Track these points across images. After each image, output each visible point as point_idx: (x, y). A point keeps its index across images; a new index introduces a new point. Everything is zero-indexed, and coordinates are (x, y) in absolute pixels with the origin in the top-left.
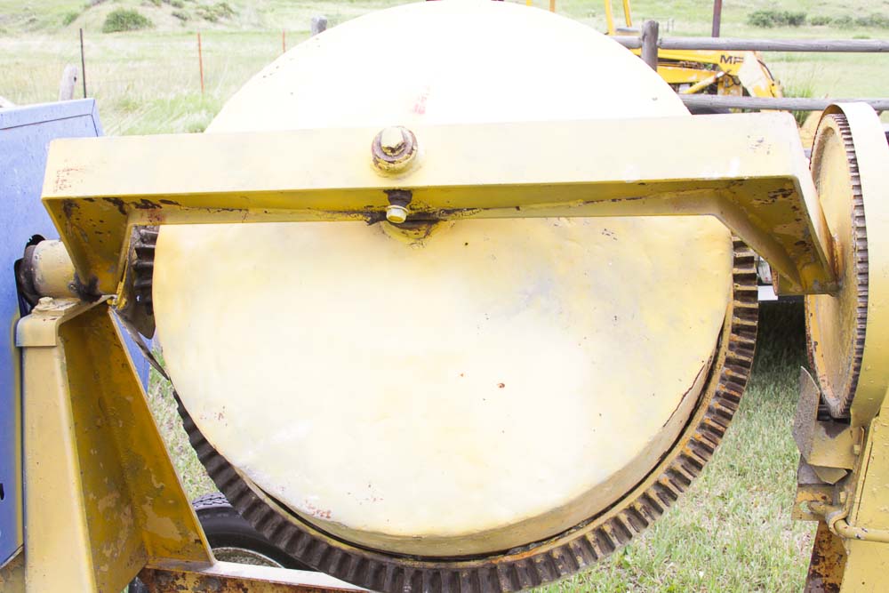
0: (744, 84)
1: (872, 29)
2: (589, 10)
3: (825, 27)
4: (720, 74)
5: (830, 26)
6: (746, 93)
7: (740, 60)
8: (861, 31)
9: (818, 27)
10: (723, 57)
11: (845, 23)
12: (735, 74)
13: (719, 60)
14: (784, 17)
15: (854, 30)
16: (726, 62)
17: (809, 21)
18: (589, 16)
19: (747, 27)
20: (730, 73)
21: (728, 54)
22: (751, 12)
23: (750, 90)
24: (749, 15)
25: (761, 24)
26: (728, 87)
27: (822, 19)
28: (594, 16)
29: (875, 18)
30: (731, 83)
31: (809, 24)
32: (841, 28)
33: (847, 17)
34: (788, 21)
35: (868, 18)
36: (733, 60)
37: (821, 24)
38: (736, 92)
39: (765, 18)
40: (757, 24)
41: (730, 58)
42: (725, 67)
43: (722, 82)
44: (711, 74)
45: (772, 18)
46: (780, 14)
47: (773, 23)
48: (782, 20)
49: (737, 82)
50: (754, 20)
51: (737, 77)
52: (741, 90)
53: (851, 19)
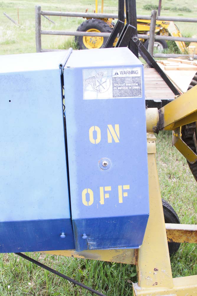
0: (170, 31)
1: (183, 12)
2: (89, 3)
3: (168, 11)
4: (161, 28)
5: (170, 11)
6: (170, 35)
7: (169, 24)
8: (180, 13)
9: (166, 11)
10: (163, 22)
11: (175, 10)
12: (167, 28)
13: (161, 23)
14: (155, 7)
15: (178, 12)
16: (164, 24)
17: (163, 8)
18: (89, 5)
19: (143, 10)
20: (165, 28)
21: (164, 22)
22: (144, 5)
23: (171, 34)
24: (144, 6)
25: (148, 9)
26: (164, 32)
27: (167, 8)
28: (91, 4)
29: (185, 9)
30: (165, 31)
31: (163, 9)
32: (173, 11)
33: (175, 7)
34: (156, 8)
35: (182, 8)
36: (166, 23)
37: (167, 10)
38: (166, 34)
39: (149, 7)
40: (146, 9)
41: (165, 23)
42: (163, 26)
43: (162, 31)
44: (158, 28)
45: (151, 7)
46: (154, 6)
47: (151, 9)
48: (155, 8)
49: (167, 31)
50: (146, 8)
51: (167, 29)
52: (168, 34)
53: (177, 8)
